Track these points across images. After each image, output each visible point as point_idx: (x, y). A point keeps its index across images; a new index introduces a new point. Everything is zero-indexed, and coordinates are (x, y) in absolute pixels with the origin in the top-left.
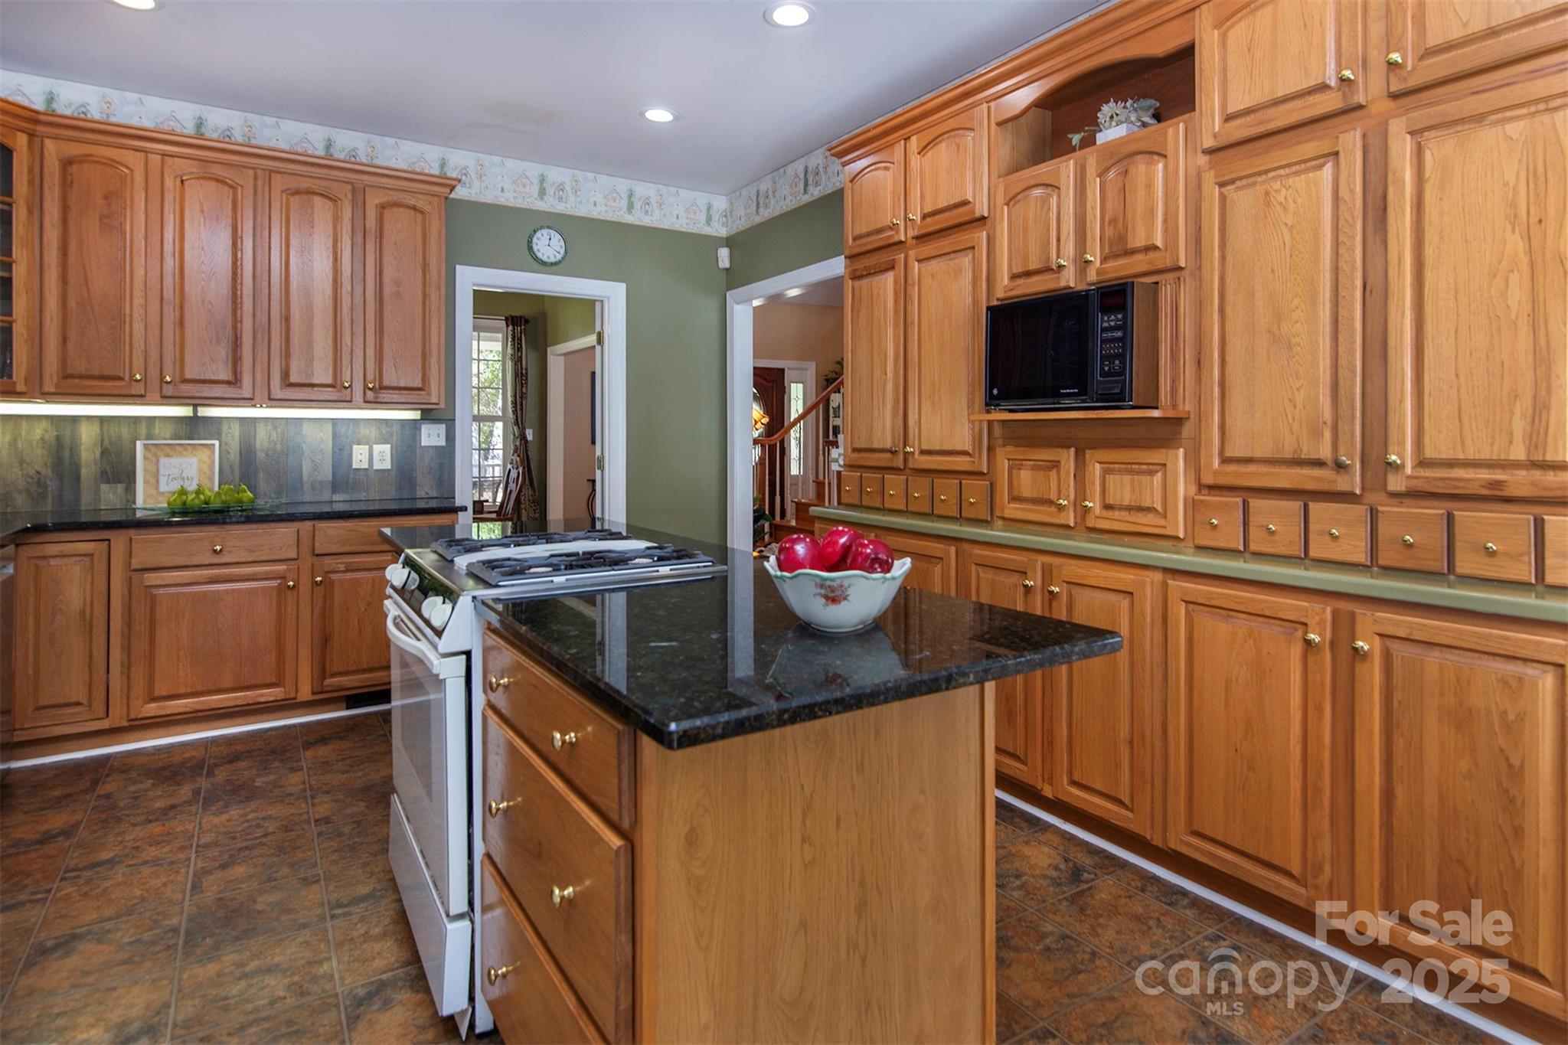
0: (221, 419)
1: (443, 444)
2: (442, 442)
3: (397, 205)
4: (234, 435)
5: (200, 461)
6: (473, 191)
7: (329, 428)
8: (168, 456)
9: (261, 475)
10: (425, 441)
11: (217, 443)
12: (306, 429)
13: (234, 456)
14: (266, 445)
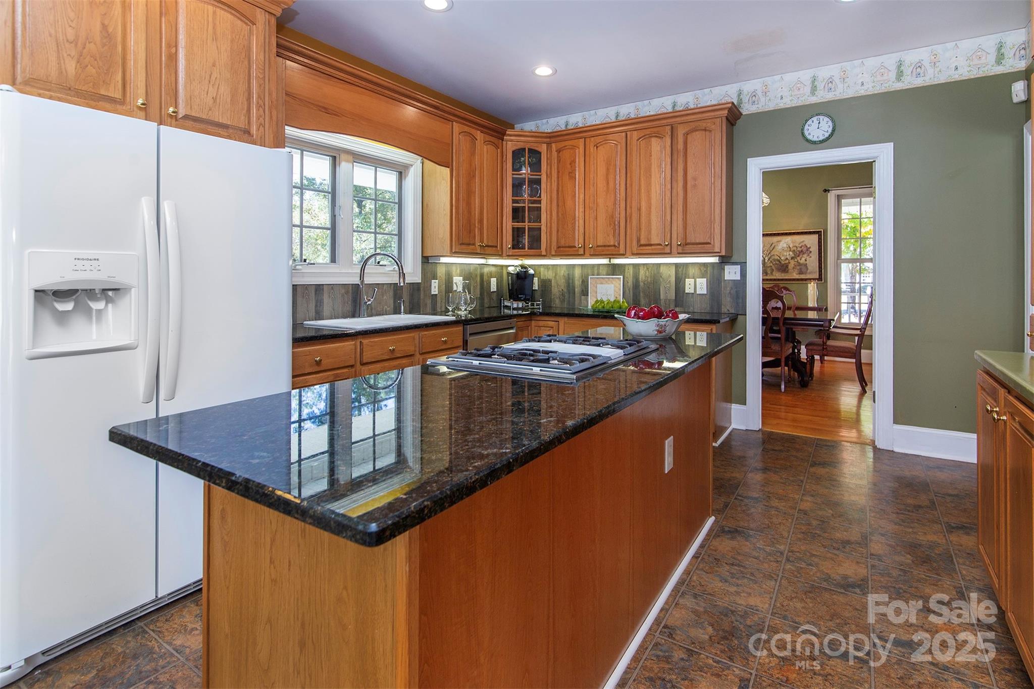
0: (625, 265)
1: (739, 278)
2: (738, 277)
3: (695, 130)
4: (630, 272)
5: (615, 286)
6: (760, 106)
7: (673, 269)
8: (602, 283)
9: (642, 294)
10: (728, 277)
11: (622, 277)
12: (662, 269)
13: (630, 284)
14: (644, 278)
